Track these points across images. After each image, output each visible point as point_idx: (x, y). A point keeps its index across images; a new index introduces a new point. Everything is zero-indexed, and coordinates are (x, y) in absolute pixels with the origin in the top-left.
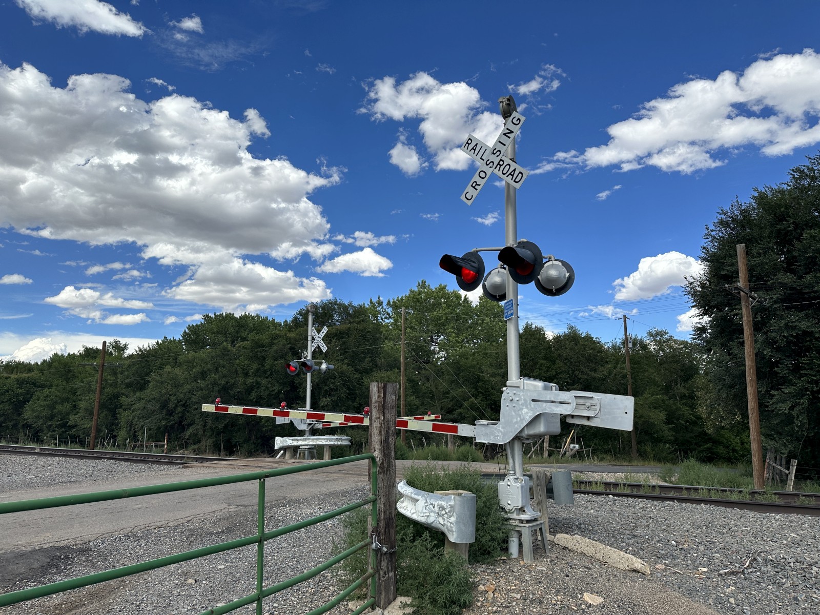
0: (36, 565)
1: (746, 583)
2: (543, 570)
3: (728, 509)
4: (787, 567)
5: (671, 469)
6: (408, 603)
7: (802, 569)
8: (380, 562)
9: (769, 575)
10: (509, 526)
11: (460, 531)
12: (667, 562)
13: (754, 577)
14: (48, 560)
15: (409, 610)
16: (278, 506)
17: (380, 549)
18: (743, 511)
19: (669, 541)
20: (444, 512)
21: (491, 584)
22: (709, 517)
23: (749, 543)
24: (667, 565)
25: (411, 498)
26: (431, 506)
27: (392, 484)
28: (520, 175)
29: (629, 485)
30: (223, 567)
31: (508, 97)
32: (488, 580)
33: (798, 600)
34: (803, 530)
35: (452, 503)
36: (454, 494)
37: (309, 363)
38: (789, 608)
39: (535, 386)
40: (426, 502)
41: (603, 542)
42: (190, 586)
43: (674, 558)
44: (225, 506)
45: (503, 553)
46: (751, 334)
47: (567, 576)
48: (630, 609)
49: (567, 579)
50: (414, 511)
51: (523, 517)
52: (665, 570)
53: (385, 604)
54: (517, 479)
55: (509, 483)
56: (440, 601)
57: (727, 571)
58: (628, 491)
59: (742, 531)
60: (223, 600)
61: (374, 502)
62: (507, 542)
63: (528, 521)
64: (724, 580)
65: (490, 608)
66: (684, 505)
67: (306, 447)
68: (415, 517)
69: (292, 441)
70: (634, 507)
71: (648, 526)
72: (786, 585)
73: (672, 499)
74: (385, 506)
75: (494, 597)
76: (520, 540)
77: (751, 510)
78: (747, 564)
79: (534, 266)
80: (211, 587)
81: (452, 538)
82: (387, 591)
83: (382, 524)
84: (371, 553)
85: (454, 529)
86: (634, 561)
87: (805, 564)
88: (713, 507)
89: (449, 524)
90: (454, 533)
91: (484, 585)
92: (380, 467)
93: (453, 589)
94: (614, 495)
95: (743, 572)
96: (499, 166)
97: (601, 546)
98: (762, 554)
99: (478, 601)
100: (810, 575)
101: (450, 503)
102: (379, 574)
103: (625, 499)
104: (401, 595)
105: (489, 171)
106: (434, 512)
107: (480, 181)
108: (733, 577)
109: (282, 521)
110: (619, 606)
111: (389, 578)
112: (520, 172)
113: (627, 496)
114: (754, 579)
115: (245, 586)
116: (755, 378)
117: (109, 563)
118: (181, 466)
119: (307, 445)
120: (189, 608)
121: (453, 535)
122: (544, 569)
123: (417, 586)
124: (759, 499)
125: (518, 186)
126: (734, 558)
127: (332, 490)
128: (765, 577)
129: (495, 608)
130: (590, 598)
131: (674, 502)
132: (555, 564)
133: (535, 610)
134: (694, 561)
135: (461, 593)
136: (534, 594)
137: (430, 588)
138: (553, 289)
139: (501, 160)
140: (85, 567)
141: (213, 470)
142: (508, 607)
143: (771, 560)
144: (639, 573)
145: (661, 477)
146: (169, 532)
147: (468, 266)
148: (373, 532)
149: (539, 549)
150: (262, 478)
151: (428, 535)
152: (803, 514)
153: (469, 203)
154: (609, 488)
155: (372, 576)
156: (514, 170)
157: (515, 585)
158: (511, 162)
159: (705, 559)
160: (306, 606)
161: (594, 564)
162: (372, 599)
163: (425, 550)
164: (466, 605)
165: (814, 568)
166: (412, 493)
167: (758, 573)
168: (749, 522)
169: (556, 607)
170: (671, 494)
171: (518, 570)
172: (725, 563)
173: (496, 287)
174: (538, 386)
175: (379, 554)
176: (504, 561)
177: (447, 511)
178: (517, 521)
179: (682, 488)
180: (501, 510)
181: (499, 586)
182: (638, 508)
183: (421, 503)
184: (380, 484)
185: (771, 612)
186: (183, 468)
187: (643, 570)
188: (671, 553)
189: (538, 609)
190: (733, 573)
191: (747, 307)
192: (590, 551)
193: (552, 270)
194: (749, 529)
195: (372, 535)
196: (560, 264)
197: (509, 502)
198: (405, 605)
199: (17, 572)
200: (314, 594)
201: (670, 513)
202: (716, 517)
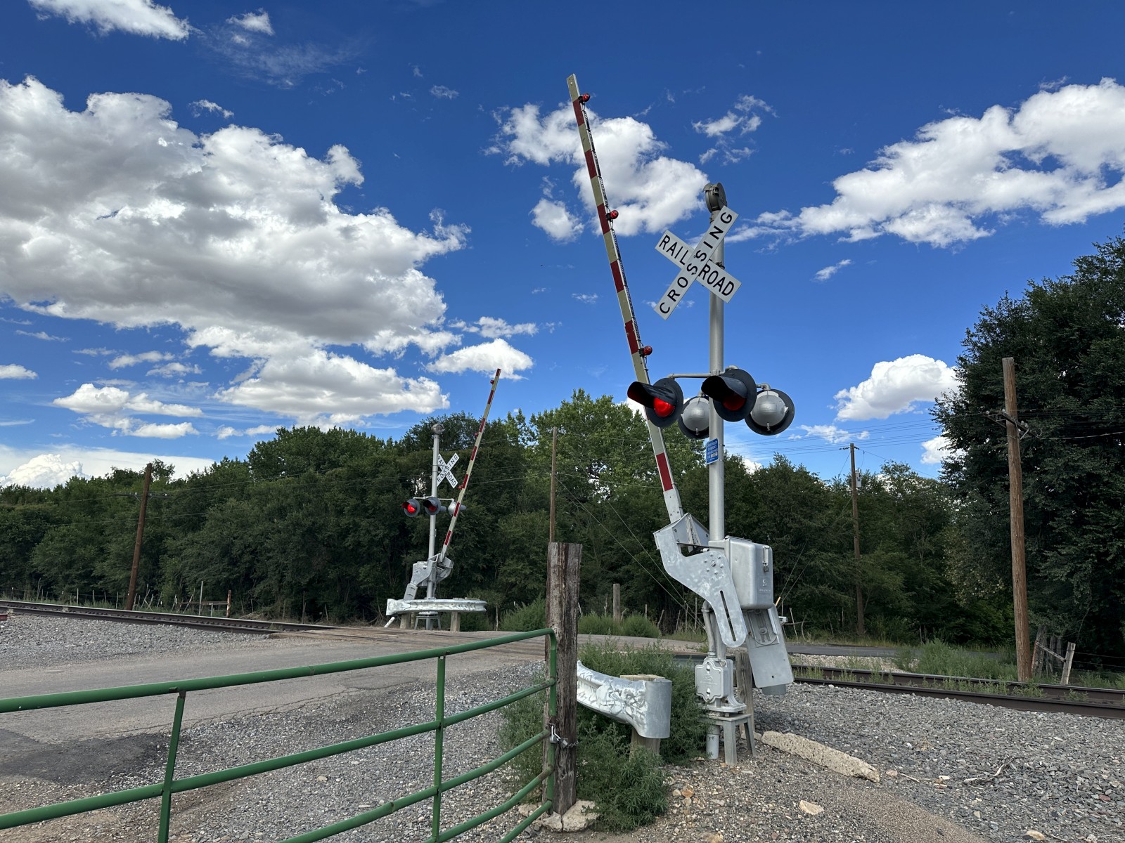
0: (130, 756)
1: (995, 795)
2: (749, 774)
3: (978, 705)
4: (1046, 777)
5: (909, 652)
6: (592, 807)
7: (1065, 779)
8: (559, 758)
9: (1024, 785)
10: (709, 721)
11: (652, 724)
12: (900, 768)
13: (1005, 788)
14: (143, 750)
15: (593, 816)
16: (411, 690)
17: (559, 743)
18: (997, 708)
19: (903, 743)
20: (632, 701)
21: (689, 789)
22: (955, 715)
23: (1003, 747)
24: (900, 771)
25: (591, 682)
26: (617, 694)
27: (573, 665)
28: (730, 285)
29: (855, 673)
30: (356, 763)
31: (716, 186)
32: (684, 784)
33: (1057, 816)
34: (1070, 733)
35: (643, 690)
36: (645, 679)
37: (433, 502)
38: (1046, 824)
39: (744, 548)
40: (611, 688)
41: (822, 742)
42: (322, 784)
43: (909, 763)
44: (343, 688)
45: (700, 752)
46: (1018, 477)
47: (780, 781)
48: (855, 821)
49: (779, 785)
50: (595, 699)
51: (725, 709)
52: (898, 777)
53: (563, 809)
54: (718, 662)
55: (709, 667)
56: (630, 806)
57: (973, 779)
58: (853, 680)
59: (995, 733)
60: (366, 801)
61: (553, 686)
62: (705, 740)
63: (731, 715)
64: (969, 791)
65: (688, 816)
66: (924, 699)
67: (427, 613)
68: (595, 706)
69: (409, 605)
70: (861, 701)
71: (878, 724)
72: (1043, 798)
73: (909, 691)
74: (564, 691)
75: (692, 803)
76: (721, 737)
77: (1007, 707)
78: (998, 772)
79: (746, 399)
80: (347, 786)
81: (642, 733)
82: (566, 793)
83: (562, 713)
84: (548, 747)
85: (645, 722)
86: (860, 765)
87: (1069, 773)
88: (960, 702)
89: (639, 715)
90: (646, 726)
91: (680, 789)
92: (560, 645)
93: (646, 793)
94: (835, 685)
95: (993, 782)
96: (703, 273)
97: (820, 746)
98: (1018, 761)
99: (674, 808)
100: (1074, 787)
101: (641, 690)
102: (557, 773)
103: (850, 690)
104: (581, 799)
105: (691, 279)
106: (621, 700)
107: (678, 290)
108: (981, 787)
109: (420, 709)
110: (841, 817)
111: (568, 778)
112: (730, 283)
113: (852, 686)
114: (1005, 790)
115: (388, 786)
116: (1022, 535)
117: (216, 755)
118: (268, 636)
119: (429, 611)
120: (326, 809)
121: (644, 728)
122: (750, 772)
123: (601, 789)
124: (1018, 693)
125: (727, 299)
126: (983, 764)
127: (475, 671)
128: (1020, 787)
129: (694, 816)
130: (808, 808)
131: (911, 694)
132: (765, 767)
133: (742, 819)
134: (933, 767)
135: (655, 796)
136: (740, 801)
137: (617, 791)
138: (768, 427)
139: (706, 265)
140: (188, 759)
141: (312, 642)
142: (710, 815)
143: (1028, 768)
144: (866, 779)
145: (896, 663)
146: (281, 720)
147: (663, 397)
148: (551, 722)
149: (744, 750)
150: (441, 655)
151: (614, 727)
152: (1072, 713)
153: (665, 316)
154: (829, 676)
155: (549, 774)
156: (723, 279)
157: (717, 790)
158: (718, 269)
159: (947, 765)
160: (467, 810)
161: (812, 768)
162: (549, 802)
163: (610, 745)
164: (661, 812)
165: (1080, 779)
166: (591, 676)
167: (1012, 783)
168: (1005, 722)
169: (768, 816)
170: (908, 685)
171: (719, 773)
172: (971, 770)
173: (695, 420)
174: (748, 549)
175: (557, 749)
176: (701, 763)
177: (637, 699)
178: (718, 714)
179: (921, 678)
180: (698, 700)
181: (698, 791)
182: (865, 701)
183: (604, 690)
184: (560, 665)
185: (1024, 828)
186: (270, 637)
187: (872, 776)
188: (906, 757)
189: (746, 817)
190: (980, 782)
191: (1014, 441)
192: (806, 753)
193: (767, 404)
194: (1003, 730)
195: (550, 726)
196: (777, 395)
197: (709, 691)
198: (588, 810)
199: (109, 763)
200: (474, 796)
201: (906, 709)
202: (963, 715)
